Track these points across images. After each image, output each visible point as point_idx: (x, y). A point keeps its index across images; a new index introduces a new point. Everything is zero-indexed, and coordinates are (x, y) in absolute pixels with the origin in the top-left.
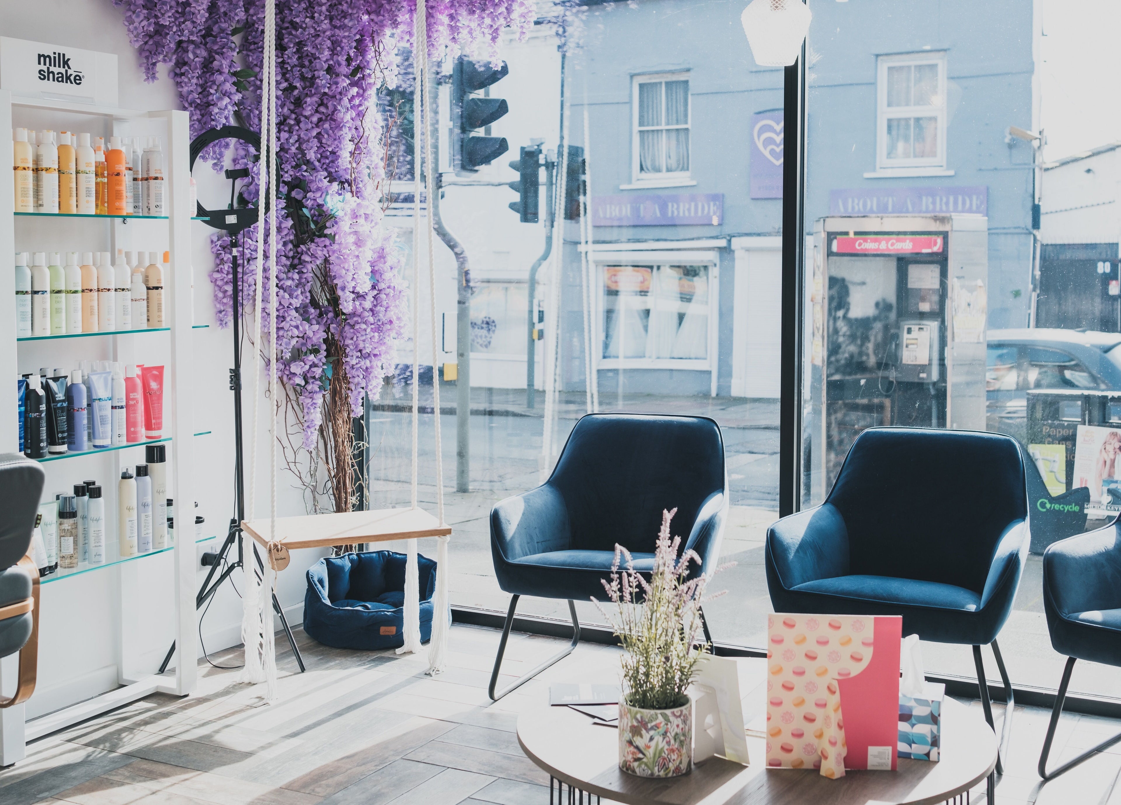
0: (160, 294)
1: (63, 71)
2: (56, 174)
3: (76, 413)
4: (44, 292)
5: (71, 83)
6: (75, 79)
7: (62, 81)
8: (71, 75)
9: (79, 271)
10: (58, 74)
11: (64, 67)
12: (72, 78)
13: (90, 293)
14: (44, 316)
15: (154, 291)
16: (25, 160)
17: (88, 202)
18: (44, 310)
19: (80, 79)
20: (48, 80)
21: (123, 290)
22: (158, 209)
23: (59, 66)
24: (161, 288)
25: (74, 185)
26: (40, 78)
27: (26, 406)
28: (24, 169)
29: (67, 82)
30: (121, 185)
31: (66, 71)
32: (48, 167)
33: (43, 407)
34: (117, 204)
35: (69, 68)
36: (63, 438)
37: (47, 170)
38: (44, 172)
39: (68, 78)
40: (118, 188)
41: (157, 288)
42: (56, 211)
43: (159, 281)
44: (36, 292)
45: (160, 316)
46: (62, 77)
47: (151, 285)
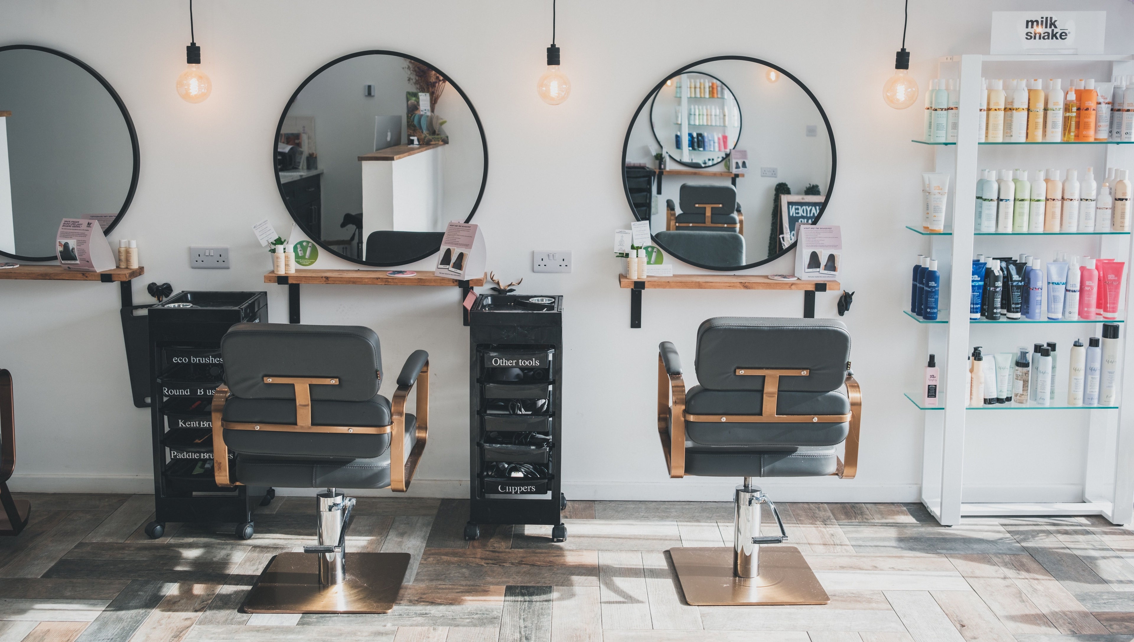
0: (1124, 205)
1: (1049, 30)
2: (1026, 113)
3: (1031, 291)
4: (1007, 200)
5: (1057, 38)
6: (1061, 35)
7: (1048, 38)
8: (1057, 33)
9: (1044, 184)
10: (1044, 33)
11: (1050, 27)
12: (1058, 35)
13: (1052, 202)
14: (1006, 218)
15: (1120, 202)
16: (997, 103)
17: (1052, 132)
18: (1007, 213)
19: (1066, 35)
20: (1035, 38)
21: (1087, 200)
22: (1127, 136)
23: (1046, 27)
24: (1126, 200)
25: (1041, 120)
26: (1027, 38)
27: (985, 281)
28: (996, 110)
29: (1052, 39)
30: (1089, 117)
31: (1053, 30)
32: (1018, 107)
33: (999, 284)
34: (1084, 133)
35: (1056, 27)
36: (1017, 308)
37: (1017, 109)
38: (1014, 111)
39: (1054, 36)
40: (1086, 120)
41: (1122, 200)
42: (1023, 140)
43: (1124, 194)
44: (1002, 200)
45: (1123, 223)
46: (1048, 36)
47: (1118, 197)
